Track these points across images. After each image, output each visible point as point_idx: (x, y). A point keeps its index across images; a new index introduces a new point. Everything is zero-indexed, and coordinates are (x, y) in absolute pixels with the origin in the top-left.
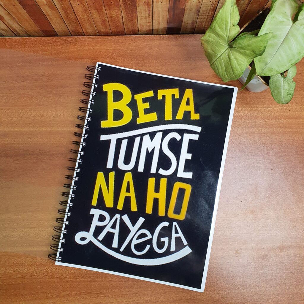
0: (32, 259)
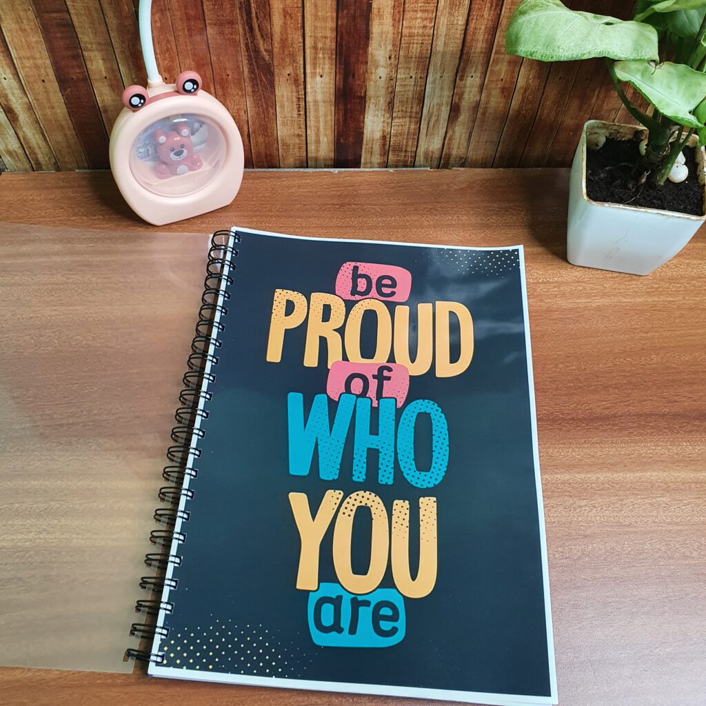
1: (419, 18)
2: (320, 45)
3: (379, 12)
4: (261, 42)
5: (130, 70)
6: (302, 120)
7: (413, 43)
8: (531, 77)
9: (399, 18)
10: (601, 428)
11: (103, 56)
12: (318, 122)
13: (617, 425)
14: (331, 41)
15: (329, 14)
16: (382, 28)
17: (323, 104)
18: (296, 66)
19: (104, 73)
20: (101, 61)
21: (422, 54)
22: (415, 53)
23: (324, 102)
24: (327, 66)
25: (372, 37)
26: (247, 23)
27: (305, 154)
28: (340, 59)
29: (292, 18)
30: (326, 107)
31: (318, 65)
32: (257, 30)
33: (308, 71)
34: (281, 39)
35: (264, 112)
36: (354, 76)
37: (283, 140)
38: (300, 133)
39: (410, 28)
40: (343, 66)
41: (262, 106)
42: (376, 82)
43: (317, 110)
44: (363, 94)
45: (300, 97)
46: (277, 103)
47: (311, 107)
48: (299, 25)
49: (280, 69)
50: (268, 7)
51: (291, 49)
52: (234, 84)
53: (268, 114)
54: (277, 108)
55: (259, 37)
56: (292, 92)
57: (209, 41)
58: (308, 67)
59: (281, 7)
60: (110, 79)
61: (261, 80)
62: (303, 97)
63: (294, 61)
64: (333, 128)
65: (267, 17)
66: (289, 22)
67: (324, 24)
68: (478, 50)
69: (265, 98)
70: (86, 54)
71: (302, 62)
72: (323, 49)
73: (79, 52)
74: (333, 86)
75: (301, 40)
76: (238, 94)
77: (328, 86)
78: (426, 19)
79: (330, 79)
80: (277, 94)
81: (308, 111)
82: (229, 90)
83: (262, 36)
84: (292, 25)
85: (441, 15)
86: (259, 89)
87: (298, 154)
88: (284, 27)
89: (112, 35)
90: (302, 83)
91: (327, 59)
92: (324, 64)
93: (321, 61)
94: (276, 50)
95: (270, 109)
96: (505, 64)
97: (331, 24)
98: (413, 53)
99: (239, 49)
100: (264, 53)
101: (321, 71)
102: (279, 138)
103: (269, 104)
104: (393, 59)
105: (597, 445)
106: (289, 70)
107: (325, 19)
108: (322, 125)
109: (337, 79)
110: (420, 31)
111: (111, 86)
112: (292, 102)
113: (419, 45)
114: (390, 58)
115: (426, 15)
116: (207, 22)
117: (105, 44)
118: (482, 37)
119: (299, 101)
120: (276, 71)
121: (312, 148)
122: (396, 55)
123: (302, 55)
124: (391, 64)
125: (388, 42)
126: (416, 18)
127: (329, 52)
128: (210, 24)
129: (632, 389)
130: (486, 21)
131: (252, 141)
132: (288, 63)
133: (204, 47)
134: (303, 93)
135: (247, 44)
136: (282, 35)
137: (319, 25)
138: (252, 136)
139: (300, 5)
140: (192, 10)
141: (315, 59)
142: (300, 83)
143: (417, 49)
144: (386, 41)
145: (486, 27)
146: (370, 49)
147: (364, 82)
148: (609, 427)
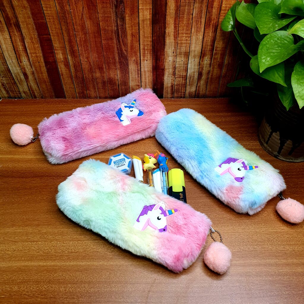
0: (26, 275)
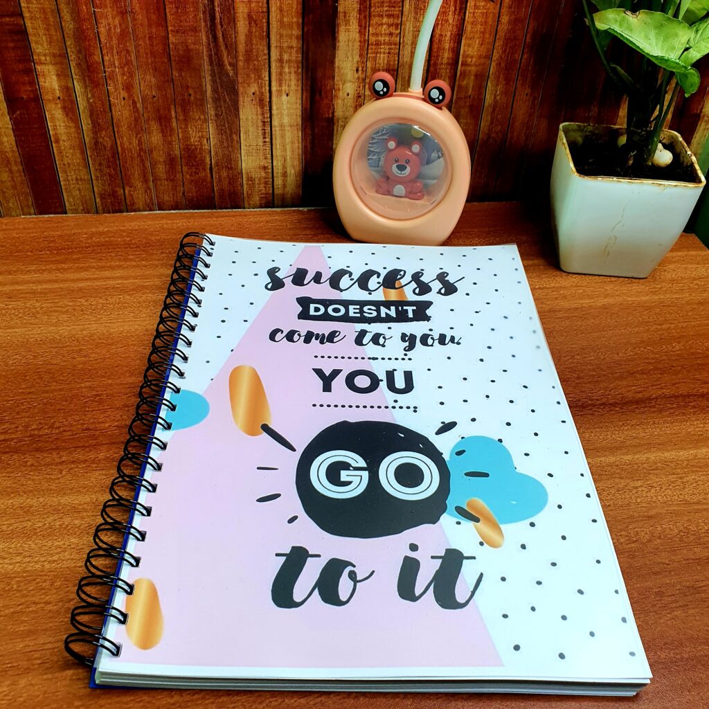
1: (385, 24)
2: (286, 57)
3: (345, 16)
4: (225, 53)
5: (86, 87)
6: (268, 148)
7: (380, 53)
8: (498, 93)
9: (365, 24)
10: (637, 411)
11: (57, 71)
12: (285, 150)
13: (654, 407)
14: (297, 51)
15: (295, 20)
16: (349, 35)
17: (289, 128)
18: (261, 83)
19: (58, 91)
20: (54, 78)
21: (390, 65)
22: (382, 65)
23: (291, 126)
24: (293, 83)
25: (338, 46)
26: (211, 31)
27: (271, 191)
28: (307, 73)
29: (256, 25)
30: (293, 132)
31: (284, 82)
32: (221, 40)
33: (274, 89)
34: (246, 51)
35: (227, 140)
36: (320, 94)
37: (247, 174)
38: (266, 165)
39: (377, 35)
40: (309, 82)
41: (226, 132)
42: (343, 100)
43: (283, 137)
44: (331, 116)
45: (266, 120)
46: (241, 129)
47: (278, 132)
48: (265, 34)
49: (245, 87)
50: (232, 12)
51: (256, 62)
52: (196, 106)
53: (232, 142)
54: (242, 135)
55: (223, 48)
56: (257, 114)
57: (171, 53)
58: (274, 84)
59: (246, 11)
60: (64, 100)
61: (225, 101)
62: (269, 120)
63: (260, 77)
64: (301, 157)
65: (232, 23)
66: (254, 30)
67: (289, 32)
68: (445, 61)
69: (228, 122)
70: (39, 68)
71: (267, 78)
72: (289, 61)
73: (31, 66)
74: (299, 107)
75: (266, 52)
76: (200, 118)
77: (295, 106)
78: (392, 25)
79: (297, 99)
80: (241, 117)
81: (274, 137)
82: (191, 114)
83: (226, 47)
84: (257, 33)
85: (407, 20)
86: (222, 113)
87: (263, 191)
88: (249, 35)
89: (68, 43)
90: (267, 103)
91: (293, 74)
92: (290, 80)
93: (287, 77)
94: (241, 64)
95: (234, 136)
96: (472, 77)
97: (296, 32)
98: (380, 64)
99: (202, 62)
100: (229, 68)
101: (287, 88)
102: (243, 172)
103: (233, 130)
104: (360, 72)
105: (638, 427)
106: (254, 88)
107: (290, 26)
108: (289, 153)
109: (304, 99)
110: (387, 39)
111: (64, 108)
112: (257, 126)
113: (386, 55)
114: (357, 70)
115: (391, 21)
116: (170, 28)
117: (60, 55)
118: (448, 45)
119: (264, 125)
120: (241, 90)
121: (279, 182)
122: (363, 67)
123: (268, 69)
124: (359, 78)
125: (355, 52)
126: (382, 24)
127: (296, 65)
128: (172, 31)
129: (661, 374)
130: (451, 27)
131: (214, 176)
132: (253, 79)
133: (166, 61)
134: (269, 115)
135: (210, 56)
136: (247, 46)
137: (285, 32)
138: (214, 170)
139: (265, 10)
140: (154, 13)
141: (281, 74)
142: (265, 104)
143: (384, 59)
144: (353, 50)
145: (452, 34)
146: (337, 60)
147: (332, 101)
148: (646, 409)
